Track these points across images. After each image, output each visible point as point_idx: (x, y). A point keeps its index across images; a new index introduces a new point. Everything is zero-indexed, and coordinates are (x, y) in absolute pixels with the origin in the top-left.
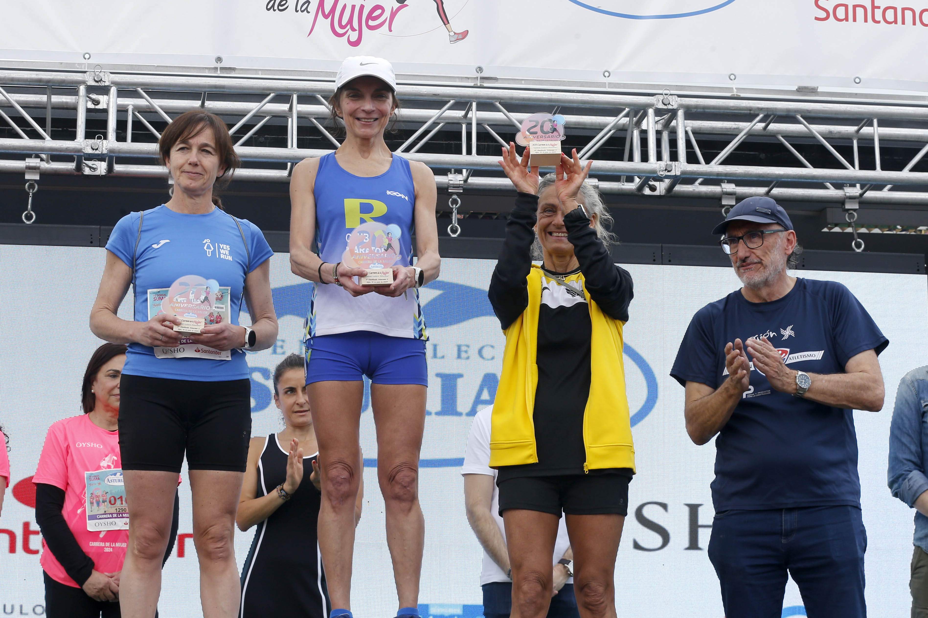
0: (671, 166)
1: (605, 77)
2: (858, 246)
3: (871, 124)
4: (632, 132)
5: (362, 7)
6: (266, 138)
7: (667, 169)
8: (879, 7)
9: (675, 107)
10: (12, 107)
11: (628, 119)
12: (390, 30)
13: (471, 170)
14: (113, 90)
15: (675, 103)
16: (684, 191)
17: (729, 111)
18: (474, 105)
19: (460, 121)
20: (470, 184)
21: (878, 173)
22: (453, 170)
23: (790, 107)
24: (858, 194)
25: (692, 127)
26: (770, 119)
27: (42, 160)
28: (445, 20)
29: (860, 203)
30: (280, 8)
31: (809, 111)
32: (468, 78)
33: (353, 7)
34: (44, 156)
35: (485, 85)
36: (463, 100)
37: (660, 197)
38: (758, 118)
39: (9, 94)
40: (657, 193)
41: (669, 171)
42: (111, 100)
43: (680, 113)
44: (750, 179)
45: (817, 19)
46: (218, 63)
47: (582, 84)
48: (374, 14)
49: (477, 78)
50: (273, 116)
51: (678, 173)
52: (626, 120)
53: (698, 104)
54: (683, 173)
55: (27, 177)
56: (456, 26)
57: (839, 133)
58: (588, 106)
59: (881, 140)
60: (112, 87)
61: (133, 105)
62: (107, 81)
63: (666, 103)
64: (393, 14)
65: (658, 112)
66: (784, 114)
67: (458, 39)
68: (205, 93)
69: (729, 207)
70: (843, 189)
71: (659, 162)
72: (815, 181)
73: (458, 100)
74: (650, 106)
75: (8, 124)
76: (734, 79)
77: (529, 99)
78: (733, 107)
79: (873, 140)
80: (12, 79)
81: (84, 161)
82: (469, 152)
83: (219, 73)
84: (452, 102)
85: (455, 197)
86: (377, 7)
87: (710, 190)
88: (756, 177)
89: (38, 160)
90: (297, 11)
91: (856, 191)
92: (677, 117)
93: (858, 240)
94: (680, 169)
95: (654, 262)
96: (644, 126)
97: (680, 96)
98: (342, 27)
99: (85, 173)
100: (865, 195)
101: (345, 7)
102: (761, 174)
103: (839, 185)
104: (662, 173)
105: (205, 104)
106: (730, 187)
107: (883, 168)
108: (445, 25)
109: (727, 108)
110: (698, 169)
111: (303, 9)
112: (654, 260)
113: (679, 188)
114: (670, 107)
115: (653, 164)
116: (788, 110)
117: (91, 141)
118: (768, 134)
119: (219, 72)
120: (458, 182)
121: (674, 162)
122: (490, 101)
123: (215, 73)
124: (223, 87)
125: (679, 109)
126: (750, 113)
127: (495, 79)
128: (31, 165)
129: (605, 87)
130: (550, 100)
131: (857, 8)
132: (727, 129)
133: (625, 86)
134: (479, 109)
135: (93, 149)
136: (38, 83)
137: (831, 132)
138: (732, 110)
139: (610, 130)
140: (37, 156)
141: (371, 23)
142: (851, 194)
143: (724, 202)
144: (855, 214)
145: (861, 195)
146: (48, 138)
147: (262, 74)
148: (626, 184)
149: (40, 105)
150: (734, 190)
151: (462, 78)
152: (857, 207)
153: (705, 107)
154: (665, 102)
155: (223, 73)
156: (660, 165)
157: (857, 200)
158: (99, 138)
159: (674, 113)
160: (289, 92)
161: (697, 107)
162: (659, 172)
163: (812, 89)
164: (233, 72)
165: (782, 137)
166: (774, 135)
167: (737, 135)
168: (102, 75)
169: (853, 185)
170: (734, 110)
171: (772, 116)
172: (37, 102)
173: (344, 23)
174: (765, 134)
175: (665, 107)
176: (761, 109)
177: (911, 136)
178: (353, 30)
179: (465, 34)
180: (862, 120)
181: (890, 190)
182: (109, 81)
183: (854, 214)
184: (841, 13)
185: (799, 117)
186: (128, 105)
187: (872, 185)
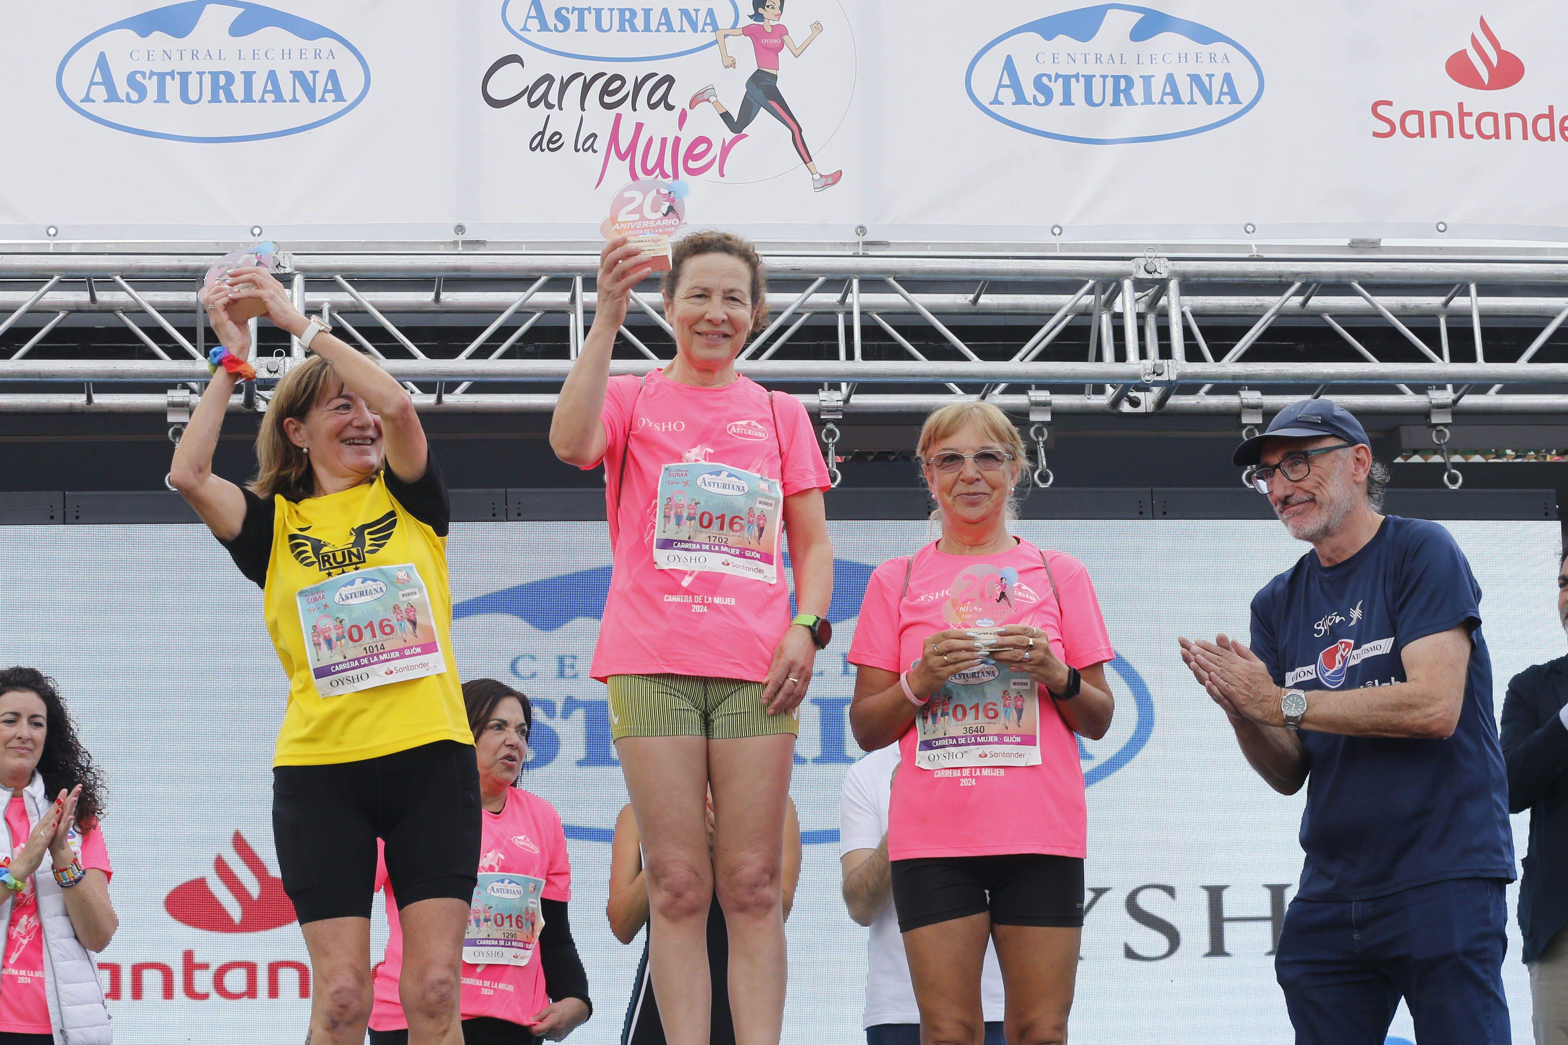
0: (1162, 366)
1: (1055, 234)
2: (1453, 480)
3: (1466, 293)
4: (1100, 317)
5: (677, 140)
6: (537, 347)
7: (1156, 370)
8: (1470, 114)
9: (1164, 275)
10: (144, 311)
11: (1093, 297)
12: (722, 175)
13: (854, 383)
14: (298, 280)
15: (1164, 269)
16: (1182, 404)
17: (1247, 279)
18: (855, 283)
19: (835, 310)
20: (853, 406)
21: (1480, 367)
22: (826, 385)
23: (1341, 270)
24: (1450, 401)
25: (1192, 307)
26: (1311, 290)
27: (192, 392)
28: (806, 156)
29: (1454, 414)
30: (551, 146)
31: (1371, 275)
32: (844, 244)
33: (664, 141)
34: (195, 386)
35: (870, 253)
36: (837, 277)
37: (1146, 415)
38: (1293, 289)
39: (139, 293)
40: (1141, 409)
41: (1158, 375)
42: (296, 295)
43: (1173, 285)
44: (1284, 382)
45: (1376, 134)
46: (458, 234)
47: (1019, 247)
48: (697, 151)
49: (859, 243)
50: (547, 312)
51: (1173, 378)
52: (1088, 300)
53: (1200, 269)
54: (1181, 376)
55: (171, 419)
56: (824, 164)
57: (1418, 307)
58: (1030, 278)
59: (1482, 316)
60: (296, 274)
61: (329, 303)
62: (288, 266)
63: (1150, 270)
64: (726, 150)
65: (1140, 285)
66: (1332, 280)
67: (826, 185)
68: (440, 279)
69: (1253, 427)
70: (1427, 394)
71: (1143, 361)
72: (1383, 382)
73: (830, 276)
74: (1127, 275)
75: (139, 340)
76: (1253, 232)
77: (940, 272)
78: (1254, 272)
79: (1470, 316)
80: (142, 269)
81: (257, 391)
82: (850, 356)
83: (460, 250)
84: (821, 279)
85: (830, 426)
86: (701, 140)
87: (1222, 402)
88: (1293, 380)
89: (186, 392)
90: (577, 150)
91: (1446, 396)
92: (1168, 292)
93: (1453, 471)
94: (1176, 371)
95: (1141, 515)
96: (1118, 307)
97: (1170, 259)
98: (647, 172)
99: (259, 410)
100: (1460, 401)
101: (651, 140)
102: (1301, 374)
103: (1419, 388)
104: (1148, 378)
105: (441, 297)
106: (1253, 397)
107: (1488, 359)
108: (806, 163)
109: (1245, 275)
110: (1204, 370)
111: (586, 146)
112: (1141, 513)
113: (1175, 401)
114: (1157, 276)
115: (1133, 364)
116: (1339, 275)
117: (266, 360)
118: (1309, 313)
119: (460, 248)
120: (835, 404)
121: (1166, 361)
122: (880, 276)
123: (454, 249)
124: (467, 269)
125: (1172, 279)
126: (1280, 281)
127: (886, 244)
128: (176, 400)
129: (1056, 251)
130: (973, 272)
131: (1437, 116)
132: (1245, 306)
133: (1085, 247)
134: (862, 290)
135: (271, 372)
136: (182, 274)
137: (1404, 307)
138: (1253, 277)
139: (1066, 316)
140: (185, 386)
141: (692, 164)
142: (1440, 401)
143: (1245, 420)
144: (1447, 431)
145: (1455, 402)
146: (200, 357)
147: (526, 249)
148: (1093, 397)
149: (187, 307)
150: (1260, 401)
151: (835, 244)
152: (1448, 420)
153: (1210, 275)
154: (1148, 268)
155: (467, 250)
156: (1145, 365)
157: (1450, 410)
158: (279, 354)
159: (1162, 286)
160: (569, 274)
161: (1198, 274)
162: (1144, 377)
163: (1373, 243)
164: (483, 247)
165: (1330, 316)
166: (1317, 314)
167: (1261, 316)
168: (279, 257)
169: (1442, 387)
170: (1256, 277)
171: (1314, 285)
172: (182, 302)
173: (650, 165)
174: (1304, 313)
175: (1149, 276)
176: (1297, 275)
177: (1528, 309)
178: (665, 175)
179: (837, 177)
180: (1453, 285)
181: (1500, 392)
182: (291, 266)
183: (1445, 432)
184: (1412, 124)
185: (1355, 284)
186: (322, 303)
187: (1471, 385)
